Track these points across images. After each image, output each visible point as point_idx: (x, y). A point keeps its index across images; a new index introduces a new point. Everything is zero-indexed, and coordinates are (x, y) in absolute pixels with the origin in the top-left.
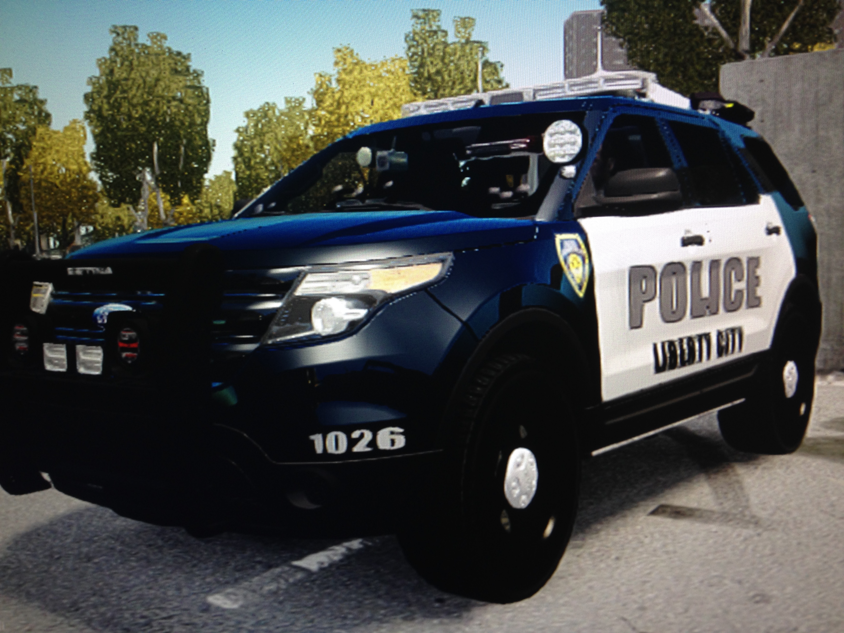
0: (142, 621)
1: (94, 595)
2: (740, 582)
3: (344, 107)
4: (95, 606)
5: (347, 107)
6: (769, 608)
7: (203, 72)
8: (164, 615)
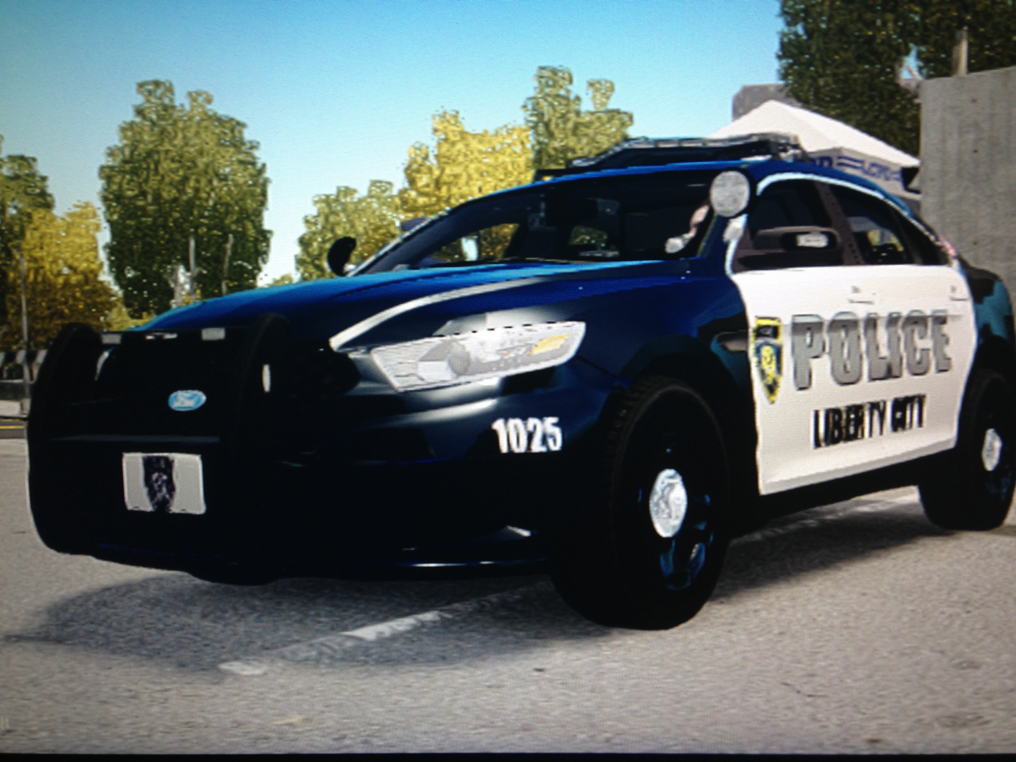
0: (126, 694)
1: (62, 672)
2: (942, 652)
3: (444, 189)
4: (62, 682)
5: (449, 190)
6: (979, 673)
7: (258, 143)
8: (158, 688)
